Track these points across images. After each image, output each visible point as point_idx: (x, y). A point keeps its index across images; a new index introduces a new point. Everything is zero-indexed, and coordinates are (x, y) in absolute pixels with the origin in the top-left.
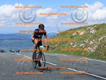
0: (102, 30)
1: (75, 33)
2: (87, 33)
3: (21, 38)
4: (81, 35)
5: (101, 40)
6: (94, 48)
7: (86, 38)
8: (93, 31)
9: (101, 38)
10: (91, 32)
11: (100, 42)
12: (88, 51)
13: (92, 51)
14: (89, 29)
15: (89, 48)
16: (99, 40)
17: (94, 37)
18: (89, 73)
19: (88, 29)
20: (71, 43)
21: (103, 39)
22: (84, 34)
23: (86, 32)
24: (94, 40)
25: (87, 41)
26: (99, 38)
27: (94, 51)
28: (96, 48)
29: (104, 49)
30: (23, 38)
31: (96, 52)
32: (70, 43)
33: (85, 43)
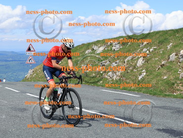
0: (130, 45)
1: (90, 51)
2: (108, 50)
3: (8, 59)
4: (98, 52)
5: (128, 61)
6: (117, 73)
7: (106, 58)
8: (117, 47)
9: (129, 58)
10: (114, 48)
11: (127, 64)
12: (109, 77)
13: (115, 78)
14: (111, 44)
15: (110, 73)
16: (126, 60)
17: (117, 57)
18: (105, 114)
19: (109, 43)
20: (83, 65)
21: (132, 59)
22: (104, 51)
23: (106, 49)
24: (118, 61)
25: (108, 62)
26: (126, 57)
27: (118, 78)
28: (121, 74)
29: (133, 74)
30: (11, 59)
31: (120, 80)
32: (81, 67)
33: (104, 65)
